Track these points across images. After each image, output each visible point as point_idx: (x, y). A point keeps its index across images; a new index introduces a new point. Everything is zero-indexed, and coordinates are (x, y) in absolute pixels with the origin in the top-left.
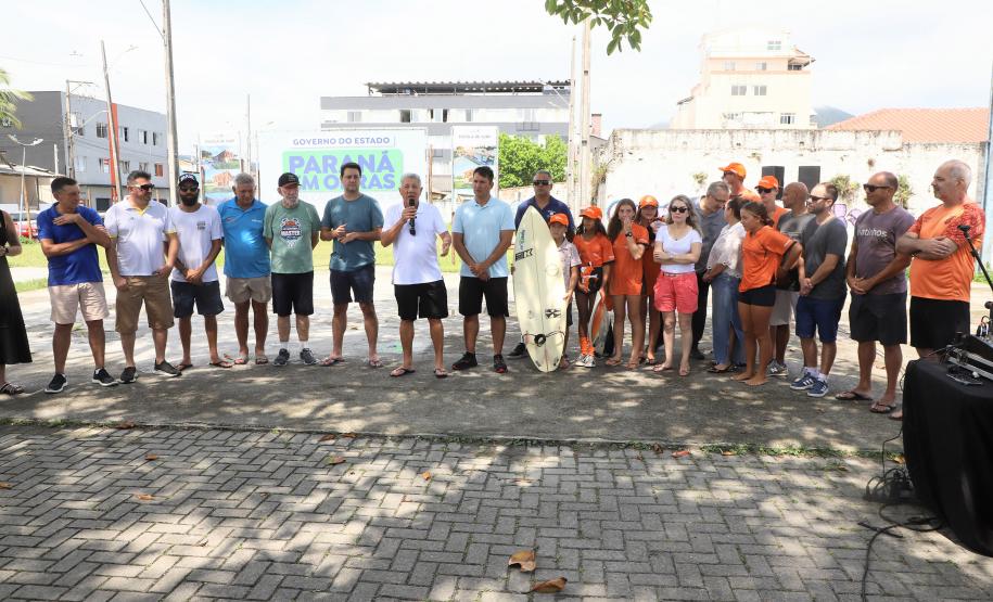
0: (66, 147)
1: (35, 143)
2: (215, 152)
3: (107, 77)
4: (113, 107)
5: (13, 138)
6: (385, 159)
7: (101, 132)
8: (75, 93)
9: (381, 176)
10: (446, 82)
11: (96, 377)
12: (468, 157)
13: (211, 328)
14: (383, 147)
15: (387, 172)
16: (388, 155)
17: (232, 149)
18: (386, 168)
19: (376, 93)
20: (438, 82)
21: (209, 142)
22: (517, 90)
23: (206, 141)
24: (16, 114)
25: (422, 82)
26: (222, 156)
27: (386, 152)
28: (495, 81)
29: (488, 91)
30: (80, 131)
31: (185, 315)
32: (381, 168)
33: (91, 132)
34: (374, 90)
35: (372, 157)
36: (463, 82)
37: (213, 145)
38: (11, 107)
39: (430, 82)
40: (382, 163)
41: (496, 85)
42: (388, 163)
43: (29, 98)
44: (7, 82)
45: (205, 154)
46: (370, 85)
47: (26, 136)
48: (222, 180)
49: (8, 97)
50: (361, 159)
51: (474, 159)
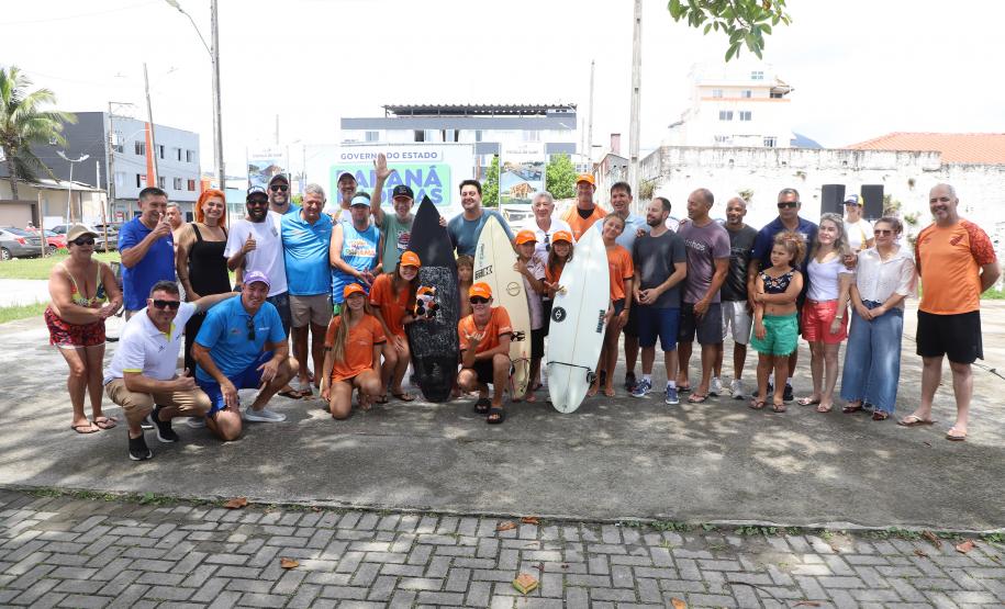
0: (107, 163)
1: (82, 159)
2: (263, 166)
3: (148, 98)
4: (150, 126)
5: (62, 154)
6: (433, 173)
7: (139, 149)
8: (116, 114)
10: (458, 104)
12: (515, 172)
14: (430, 161)
15: (434, 186)
16: (436, 169)
17: (279, 163)
18: (433, 183)
19: (393, 115)
20: (450, 104)
21: (257, 156)
22: (523, 113)
23: (254, 156)
24: (62, 134)
25: (435, 104)
26: (270, 169)
27: (433, 167)
28: (503, 104)
29: (495, 114)
30: (121, 149)
32: (428, 183)
33: (130, 148)
34: (391, 112)
35: (419, 172)
36: (473, 104)
37: (260, 159)
38: (59, 126)
39: (443, 105)
40: (429, 178)
41: (504, 108)
42: (436, 177)
43: (72, 120)
44: (55, 102)
45: (252, 168)
46: (386, 107)
47: (73, 152)
49: (55, 117)
50: (408, 173)
51: (521, 175)
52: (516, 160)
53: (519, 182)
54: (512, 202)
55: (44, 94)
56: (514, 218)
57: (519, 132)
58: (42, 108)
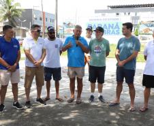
1: (24, 21)
2: (67, 23)
4: (44, 13)
5: (19, 20)
6: (117, 25)
7: (41, 19)
8: (35, 9)
9: (115, 30)
11: (14, 105)
12: (145, 24)
13: (57, 86)
14: (117, 21)
17: (72, 22)
18: (117, 28)
19: (110, 9)
21: (66, 20)
26: (69, 24)
27: (117, 23)
30: (36, 19)
31: (48, 80)
32: (115, 28)
33: (38, 19)
35: (113, 24)
43: (24, 11)
45: (64, 23)
48: (69, 31)
49: (20, 10)
50: (109, 25)
51: (147, 25)
52: (145, 21)
53: (146, 27)
54: (143, 34)
55: (18, 4)
56: (143, 39)
57: (150, 12)
58: (17, 8)
